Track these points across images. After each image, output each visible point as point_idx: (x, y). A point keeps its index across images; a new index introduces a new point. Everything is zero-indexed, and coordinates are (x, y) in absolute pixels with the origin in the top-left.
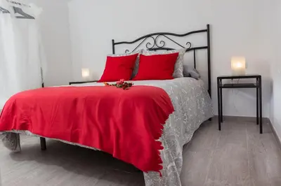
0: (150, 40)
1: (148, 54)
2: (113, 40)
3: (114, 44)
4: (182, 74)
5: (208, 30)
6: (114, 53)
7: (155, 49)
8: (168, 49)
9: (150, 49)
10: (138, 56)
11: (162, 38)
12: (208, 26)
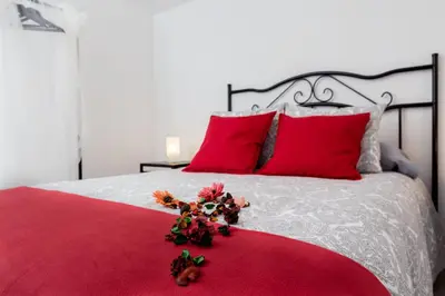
0: (303, 86)
1: (297, 113)
2: (230, 86)
3: (231, 93)
4: (378, 165)
5: (434, 67)
6: (230, 109)
7: (312, 106)
8: (340, 106)
9: (302, 104)
10: (276, 118)
11: (326, 82)
12: (435, 56)
